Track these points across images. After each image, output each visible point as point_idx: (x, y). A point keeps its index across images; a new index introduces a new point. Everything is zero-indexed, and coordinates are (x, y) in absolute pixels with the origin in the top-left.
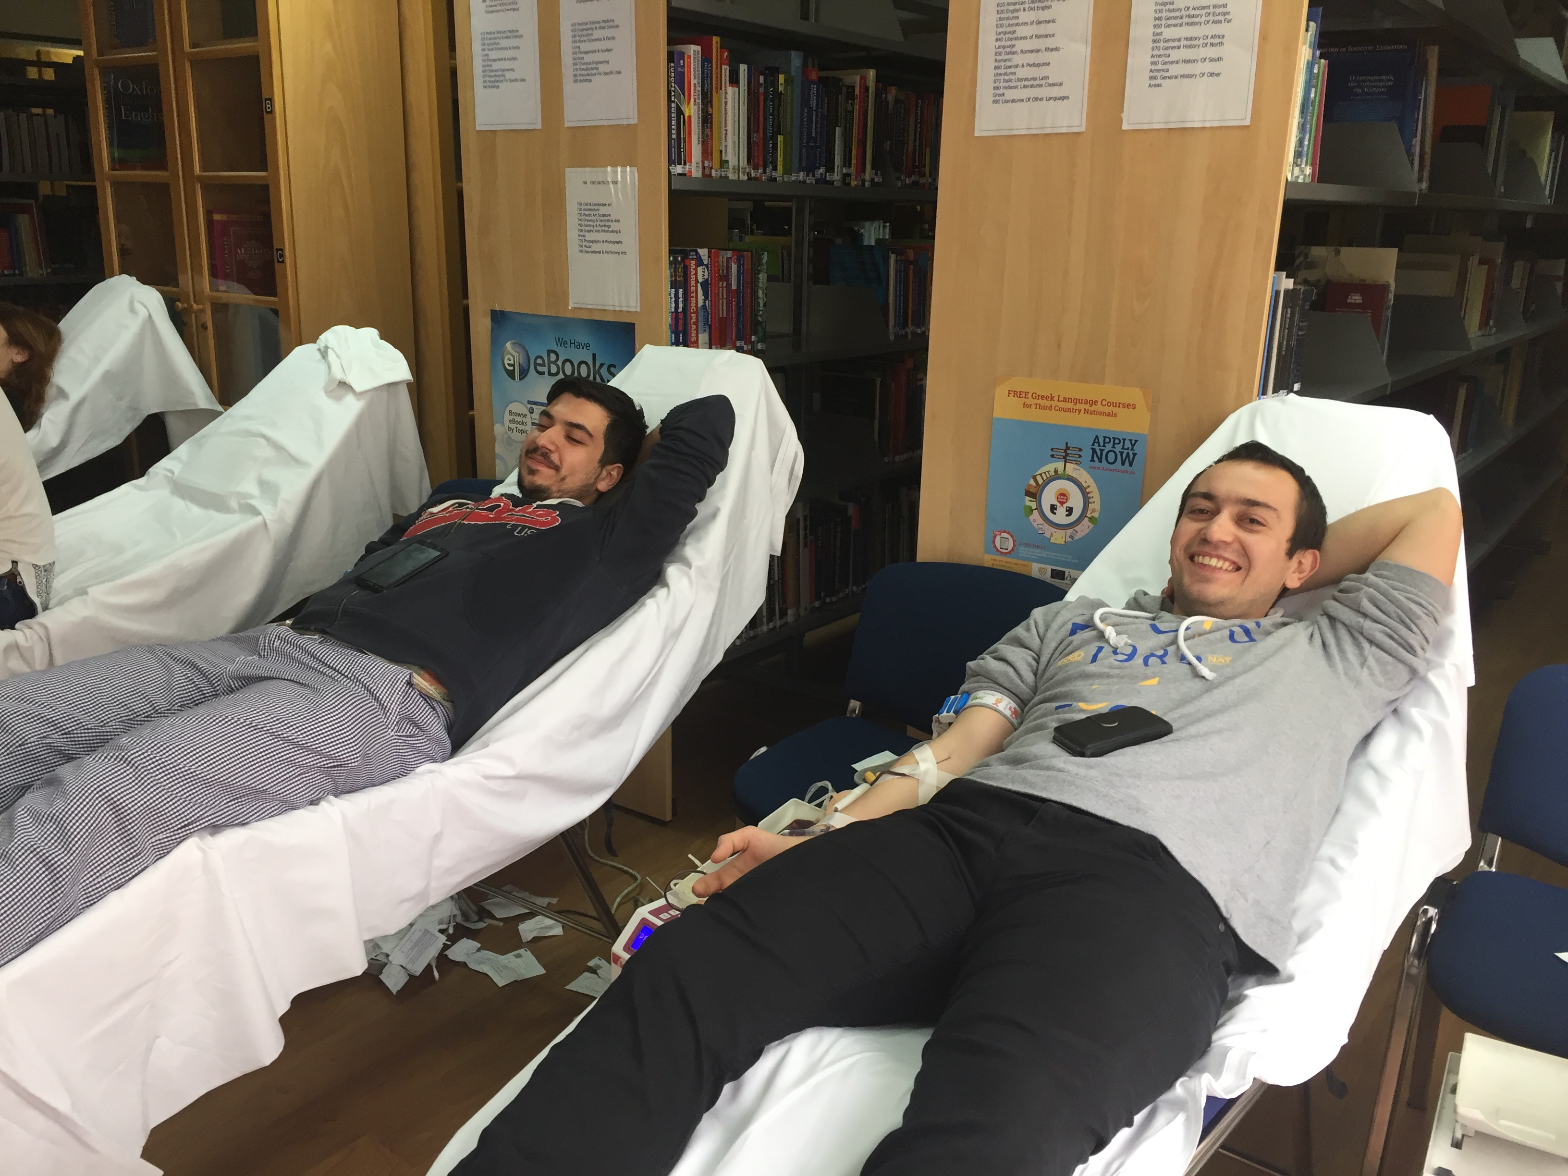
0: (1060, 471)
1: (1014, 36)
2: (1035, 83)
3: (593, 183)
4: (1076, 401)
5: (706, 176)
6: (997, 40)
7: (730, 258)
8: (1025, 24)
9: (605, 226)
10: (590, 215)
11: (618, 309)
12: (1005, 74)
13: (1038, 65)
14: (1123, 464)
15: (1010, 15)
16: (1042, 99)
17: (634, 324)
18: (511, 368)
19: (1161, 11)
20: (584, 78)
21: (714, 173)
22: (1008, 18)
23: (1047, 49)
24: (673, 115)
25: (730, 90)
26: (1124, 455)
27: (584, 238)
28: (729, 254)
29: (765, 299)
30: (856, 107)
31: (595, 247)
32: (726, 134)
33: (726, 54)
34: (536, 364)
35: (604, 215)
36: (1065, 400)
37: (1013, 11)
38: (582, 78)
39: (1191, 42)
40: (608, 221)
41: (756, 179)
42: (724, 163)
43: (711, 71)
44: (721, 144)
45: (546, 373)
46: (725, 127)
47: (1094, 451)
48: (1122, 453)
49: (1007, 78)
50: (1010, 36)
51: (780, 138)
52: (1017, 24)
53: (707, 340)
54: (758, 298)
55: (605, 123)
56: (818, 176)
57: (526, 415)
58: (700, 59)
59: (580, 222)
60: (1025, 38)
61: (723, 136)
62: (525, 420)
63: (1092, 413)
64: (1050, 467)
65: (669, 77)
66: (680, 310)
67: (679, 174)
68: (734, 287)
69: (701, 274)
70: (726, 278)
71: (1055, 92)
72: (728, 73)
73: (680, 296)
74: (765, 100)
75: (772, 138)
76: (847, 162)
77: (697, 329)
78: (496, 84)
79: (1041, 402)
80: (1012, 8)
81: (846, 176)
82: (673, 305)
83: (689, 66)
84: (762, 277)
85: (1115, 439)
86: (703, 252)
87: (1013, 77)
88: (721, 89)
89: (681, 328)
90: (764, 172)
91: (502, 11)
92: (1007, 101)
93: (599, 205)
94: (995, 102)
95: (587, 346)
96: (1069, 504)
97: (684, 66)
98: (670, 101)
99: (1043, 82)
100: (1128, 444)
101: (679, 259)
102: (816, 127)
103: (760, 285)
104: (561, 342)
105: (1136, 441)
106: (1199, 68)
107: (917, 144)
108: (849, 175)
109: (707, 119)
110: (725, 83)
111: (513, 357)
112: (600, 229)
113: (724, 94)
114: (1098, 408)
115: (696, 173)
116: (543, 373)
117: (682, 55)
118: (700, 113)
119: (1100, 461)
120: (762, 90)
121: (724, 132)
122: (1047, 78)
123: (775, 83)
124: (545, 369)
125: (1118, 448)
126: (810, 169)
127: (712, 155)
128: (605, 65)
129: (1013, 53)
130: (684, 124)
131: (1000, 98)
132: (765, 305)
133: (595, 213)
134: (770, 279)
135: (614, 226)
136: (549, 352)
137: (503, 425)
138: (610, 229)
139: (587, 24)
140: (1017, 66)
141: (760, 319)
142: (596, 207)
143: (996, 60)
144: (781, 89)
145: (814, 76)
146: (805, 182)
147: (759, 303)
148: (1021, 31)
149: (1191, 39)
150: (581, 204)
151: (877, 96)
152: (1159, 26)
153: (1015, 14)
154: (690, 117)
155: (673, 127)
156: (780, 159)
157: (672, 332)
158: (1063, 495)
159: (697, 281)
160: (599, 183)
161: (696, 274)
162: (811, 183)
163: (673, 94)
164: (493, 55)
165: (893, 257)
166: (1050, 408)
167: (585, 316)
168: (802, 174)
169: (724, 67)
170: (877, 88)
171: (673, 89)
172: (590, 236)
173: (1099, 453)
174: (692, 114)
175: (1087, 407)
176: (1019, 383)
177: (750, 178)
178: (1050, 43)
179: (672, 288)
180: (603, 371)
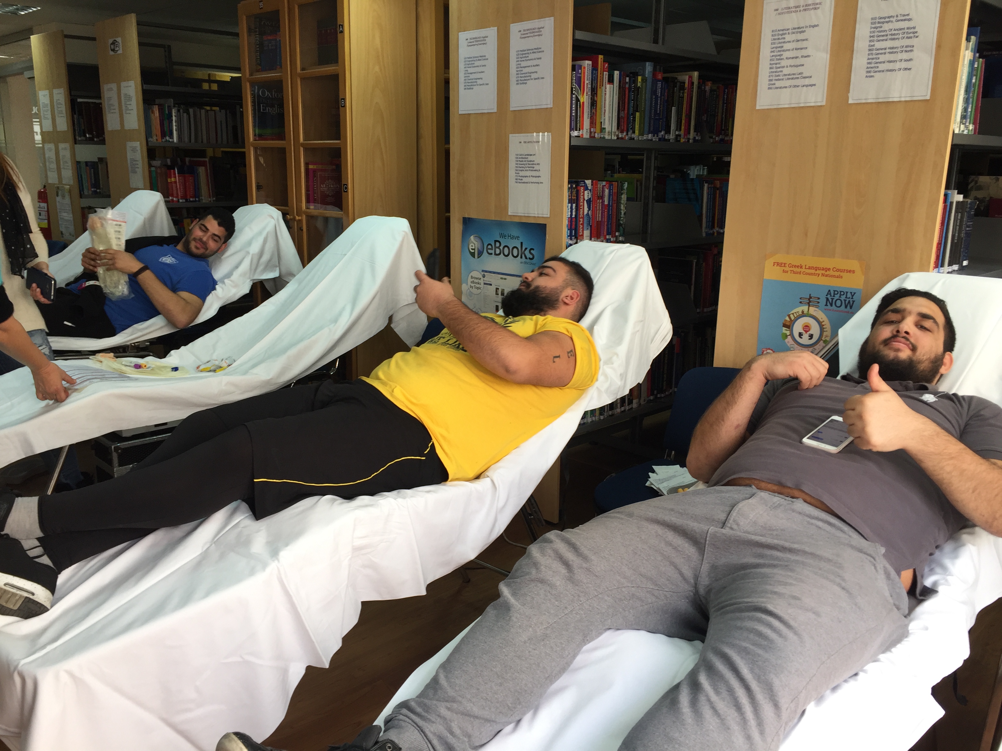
0: (806, 312)
1: (782, 49)
2: (795, 76)
3: (525, 142)
4: (816, 269)
5: (592, 137)
6: (771, 52)
7: (605, 186)
8: (789, 42)
9: (531, 167)
10: (522, 161)
11: (536, 215)
12: (776, 72)
13: (797, 66)
14: (846, 307)
15: (780, 37)
16: (798, 86)
17: (546, 225)
18: (473, 251)
19: (874, 32)
20: (523, 82)
21: (596, 135)
22: (779, 39)
23: (802, 57)
24: (574, 102)
25: (608, 86)
26: (847, 302)
27: (518, 175)
28: (604, 183)
29: (625, 210)
30: (686, 95)
31: (525, 180)
32: (605, 112)
33: (607, 65)
34: (487, 249)
35: (531, 161)
36: (809, 268)
37: (782, 35)
38: (521, 82)
39: (893, 50)
40: (533, 164)
41: (622, 138)
42: (602, 130)
43: (597, 75)
44: (601, 118)
45: (493, 253)
46: (605, 108)
47: (827, 299)
48: (845, 300)
49: (777, 74)
50: (780, 49)
51: (638, 114)
52: (784, 42)
53: (589, 235)
54: (621, 209)
55: (534, 108)
56: (660, 136)
57: (480, 279)
58: (591, 69)
59: (516, 165)
60: (789, 50)
61: (603, 114)
62: (480, 281)
63: (826, 276)
64: (800, 309)
65: (572, 79)
66: (573, 216)
67: (576, 136)
68: (606, 203)
69: (587, 195)
70: (602, 197)
71: (807, 82)
72: (607, 77)
73: (574, 207)
74: (629, 92)
75: (632, 114)
76: (679, 128)
77: (583, 228)
78: (472, 87)
79: (793, 269)
80: (781, 32)
81: (678, 136)
82: (569, 213)
83: (584, 73)
84: (624, 197)
85: (841, 292)
86: (588, 182)
87: (780, 73)
88: (603, 86)
89: (573, 227)
90: (627, 134)
91: (477, 45)
92: (777, 88)
93: (528, 155)
94: (769, 88)
95: (518, 238)
96: (811, 332)
97: (581, 73)
98: (572, 93)
99: (799, 76)
100: (849, 295)
101: (574, 186)
102: (660, 107)
103: (622, 202)
104: (502, 236)
105: (855, 293)
106: (898, 65)
107: (724, 116)
108: (680, 135)
109: (593, 104)
110: (605, 82)
111: (475, 244)
112: (528, 169)
113: (604, 89)
114: (831, 273)
115: (586, 135)
116: (491, 254)
117: (580, 67)
118: (590, 100)
119: (831, 305)
120: (627, 86)
121: (603, 111)
122: (802, 73)
123: (635, 82)
125: (843, 298)
126: (655, 132)
127: (595, 125)
128: (535, 74)
129: (782, 59)
130: (580, 107)
131: (773, 86)
132: (625, 214)
133: (526, 160)
134: (628, 199)
135: (536, 167)
136: (496, 241)
137: (467, 284)
138: (534, 169)
139: (525, 51)
140: (783, 67)
141: (622, 222)
142: (527, 157)
143: (770, 64)
144: (639, 85)
145: (660, 77)
146: (652, 140)
147: (621, 213)
148: (786, 46)
149: (893, 48)
150: (517, 155)
151: (699, 87)
152: (873, 41)
153: (783, 36)
154: (583, 103)
155: (573, 109)
156: (637, 127)
157: (568, 229)
158: (806, 326)
159: (584, 199)
160: (528, 142)
161: (584, 195)
162: (655, 141)
163: (574, 89)
164: (470, 70)
165: (706, 185)
166: (800, 273)
167: (517, 220)
168: (650, 135)
169: (605, 73)
170: (699, 83)
171: (574, 87)
172: (522, 174)
173: (830, 300)
174: (585, 101)
175: (823, 272)
176: (780, 258)
177: (618, 138)
178: (804, 52)
179: (569, 203)
180: (527, 252)
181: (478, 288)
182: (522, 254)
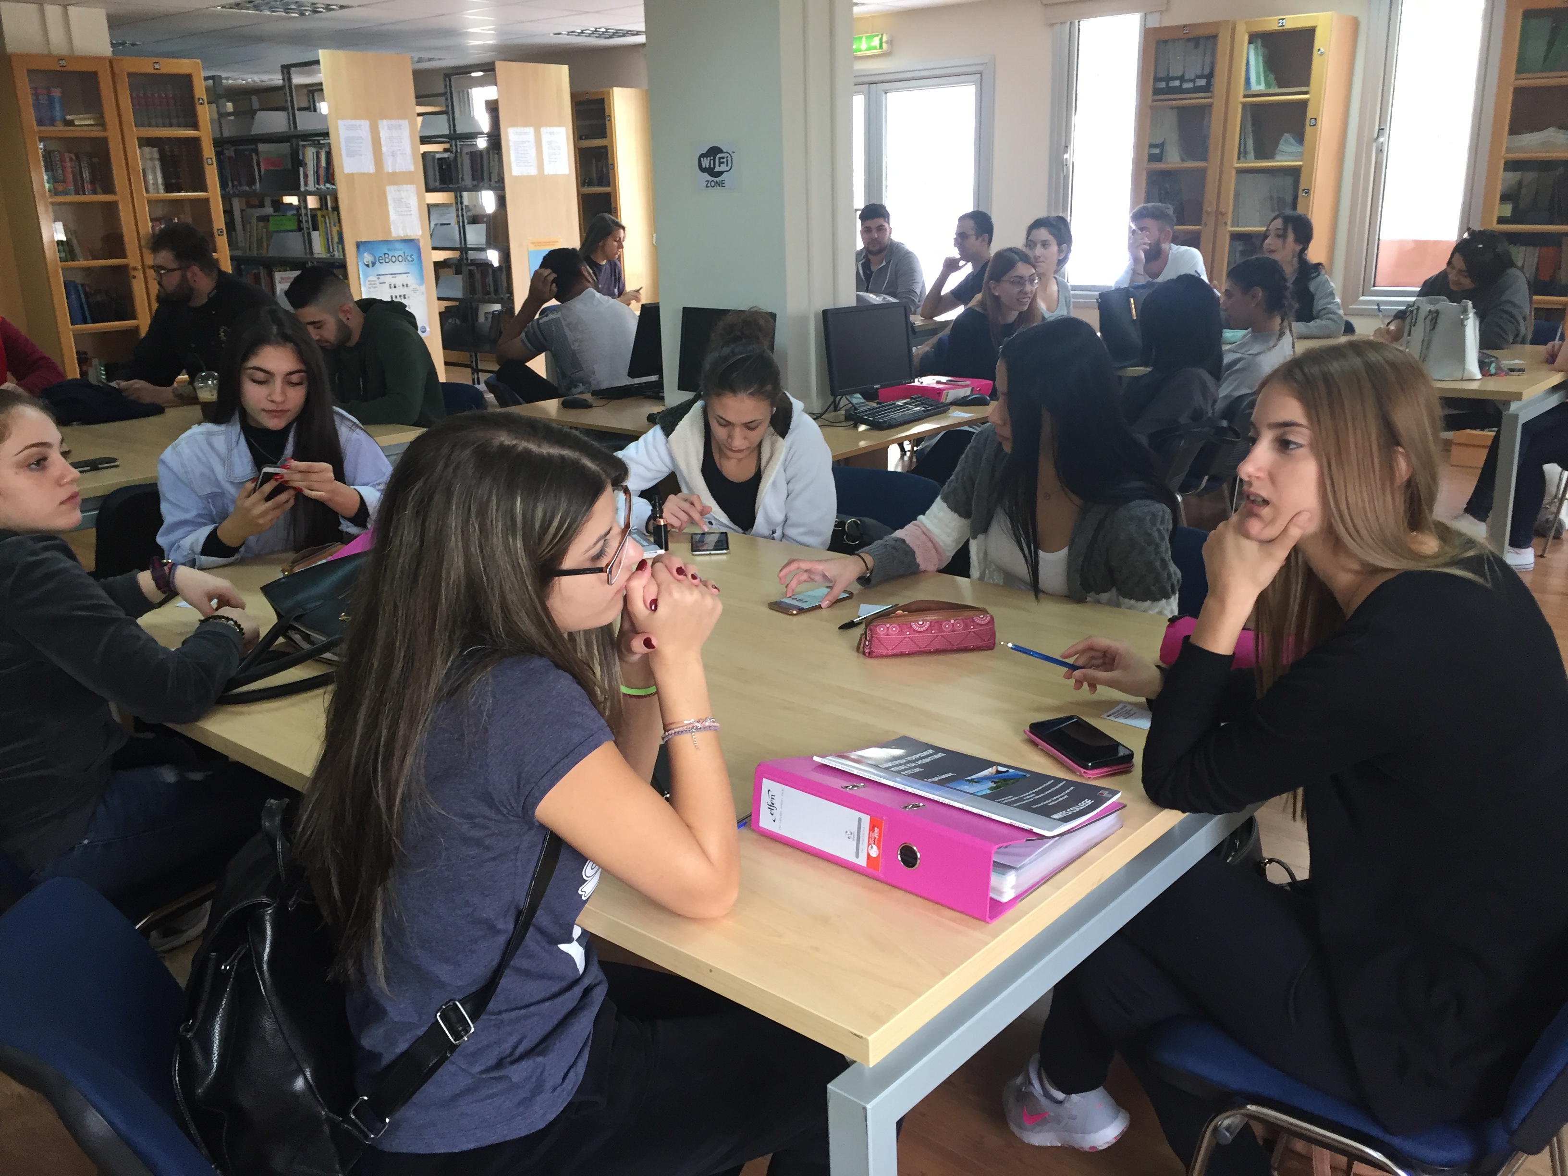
3: (398, 191)
4: (546, 243)
12: (518, 159)
13: (525, 157)
18: (369, 263)
23: (526, 154)
34: (379, 260)
57: (376, 280)
59: (395, 205)
60: (521, 150)
62: (376, 283)
79: (538, 244)
92: (519, 166)
93: (402, 199)
94: (516, 166)
95: (401, 250)
104: (389, 250)
111: (368, 259)
116: (381, 263)
124: (383, 261)
135: (409, 206)
136: (385, 254)
137: (366, 286)
142: (400, 199)
167: (399, 239)
172: (397, 210)
176: (532, 240)
180: (409, 258)
181: (375, 287)
182: (405, 259)
